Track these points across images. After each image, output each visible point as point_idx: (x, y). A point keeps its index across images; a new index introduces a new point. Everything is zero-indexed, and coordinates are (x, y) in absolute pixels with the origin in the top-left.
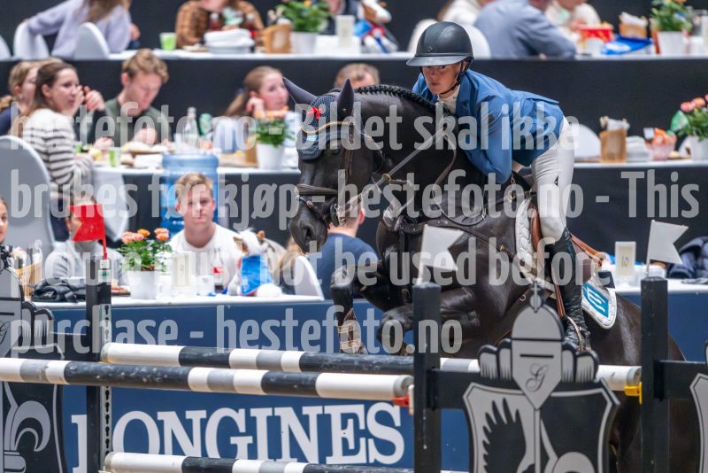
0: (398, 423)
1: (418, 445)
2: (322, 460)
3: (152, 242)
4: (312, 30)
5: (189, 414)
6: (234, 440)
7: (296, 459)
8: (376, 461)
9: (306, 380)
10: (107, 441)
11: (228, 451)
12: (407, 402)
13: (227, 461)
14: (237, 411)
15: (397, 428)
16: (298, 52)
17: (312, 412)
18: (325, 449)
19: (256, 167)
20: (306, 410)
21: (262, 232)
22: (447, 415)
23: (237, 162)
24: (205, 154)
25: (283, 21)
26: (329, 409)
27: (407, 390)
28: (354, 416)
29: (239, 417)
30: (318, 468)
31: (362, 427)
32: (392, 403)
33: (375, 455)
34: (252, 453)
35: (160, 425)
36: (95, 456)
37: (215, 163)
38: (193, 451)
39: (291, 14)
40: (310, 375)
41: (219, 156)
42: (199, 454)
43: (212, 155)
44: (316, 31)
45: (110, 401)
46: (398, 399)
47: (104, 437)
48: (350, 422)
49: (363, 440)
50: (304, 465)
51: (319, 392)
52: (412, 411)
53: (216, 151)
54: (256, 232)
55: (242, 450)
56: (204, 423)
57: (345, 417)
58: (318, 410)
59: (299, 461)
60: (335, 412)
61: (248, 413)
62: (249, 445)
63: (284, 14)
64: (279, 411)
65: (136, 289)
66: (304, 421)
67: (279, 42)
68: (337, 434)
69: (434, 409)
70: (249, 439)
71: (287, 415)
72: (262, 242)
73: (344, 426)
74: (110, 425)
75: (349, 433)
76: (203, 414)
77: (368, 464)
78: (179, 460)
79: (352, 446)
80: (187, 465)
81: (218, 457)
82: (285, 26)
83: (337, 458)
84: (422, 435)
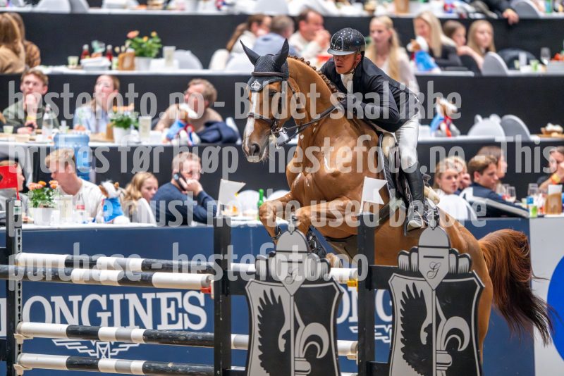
0: (202, 304)
1: (217, 318)
2: (155, 327)
3: (47, 189)
4: (148, 55)
5: (71, 298)
6: (99, 314)
7: (138, 327)
8: (189, 328)
9: (146, 277)
10: (19, 315)
11: (96, 321)
12: (210, 291)
13: (95, 328)
14: (101, 296)
15: (202, 307)
16: (139, 70)
17: (149, 297)
18: (157, 320)
19: (113, 142)
20: (145, 296)
21: (117, 183)
22: (235, 299)
23: (101, 139)
24: (81, 134)
25: (130, 51)
26: (159, 295)
27: (210, 283)
28: (175, 300)
29: (103, 300)
30: (153, 332)
31: (180, 306)
32: (199, 291)
33: (188, 324)
34: (111, 322)
35: (53, 305)
36: (12, 324)
37: (87, 139)
38: (73, 321)
39: (134, 45)
40: (148, 274)
41: (90, 135)
42: (77, 324)
43: (85, 135)
44: (150, 56)
45: (21, 289)
46: (204, 289)
47: (17, 312)
48: (173, 303)
49: (180, 315)
50: (143, 330)
51: (154, 285)
52: (213, 296)
53: (88, 132)
54: (114, 183)
55: (105, 321)
56: (80, 304)
57: (169, 300)
58: (152, 295)
59: (140, 328)
60: (164, 297)
61: (108, 298)
62: (109, 318)
63: (130, 46)
64: (128, 296)
65: (36, 219)
66: (144, 302)
67: (127, 63)
68: (165, 311)
69: (226, 296)
70: (109, 314)
71: (133, 299)
72: (117, 189)
73: (169, 306)
74: (21, 305)
75: (172, 310)
76: (79, 298)
77: (184, 330)
78: (64, 327)
79: (173, 318)
80: (70, 329)
81: (89, 325)
82: (130, 54)
83: (164, 327)
84: (219, 312)
